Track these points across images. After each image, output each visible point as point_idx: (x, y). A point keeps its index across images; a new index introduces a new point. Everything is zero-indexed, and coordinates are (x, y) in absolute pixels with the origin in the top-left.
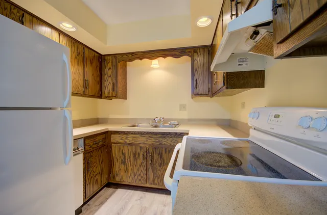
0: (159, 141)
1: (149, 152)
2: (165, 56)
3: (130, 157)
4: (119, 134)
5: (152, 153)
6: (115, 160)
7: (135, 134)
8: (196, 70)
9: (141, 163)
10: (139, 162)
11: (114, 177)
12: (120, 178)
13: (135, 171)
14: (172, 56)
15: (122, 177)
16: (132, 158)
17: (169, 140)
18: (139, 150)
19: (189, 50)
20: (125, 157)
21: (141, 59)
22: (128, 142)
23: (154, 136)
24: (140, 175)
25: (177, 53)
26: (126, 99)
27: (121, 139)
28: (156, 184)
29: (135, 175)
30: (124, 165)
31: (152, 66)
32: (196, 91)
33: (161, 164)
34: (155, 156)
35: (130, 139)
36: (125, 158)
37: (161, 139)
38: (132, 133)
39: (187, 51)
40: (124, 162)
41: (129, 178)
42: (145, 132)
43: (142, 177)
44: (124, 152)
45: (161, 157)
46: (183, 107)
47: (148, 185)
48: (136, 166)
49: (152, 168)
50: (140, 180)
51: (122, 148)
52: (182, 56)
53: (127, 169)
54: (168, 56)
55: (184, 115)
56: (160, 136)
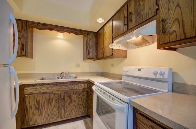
0: (69, 88)
1: (61, 96)
2: (69, 32)
3: (44, 103)
4: (34, 86)
5: (63, 97)
6: (29, 108)
7: (49, 85)
8: (89, 44)
9: (55, 105)
10: (53, 105)
11: (27, 123)
12: (34, 121)
13: (49, 112)
14: (74, 33)
15: (36, 121)
16: (46, 103)
17: (76, 86)
18: (52, 96)
19: (85, 32)
20: (39, 103)
21: (51, 30)
22: (42, 91)
23: (65, 84)
24: (53, 114)
25: (78, 32)
26: (32, 58)
27: (36, 90)
28: (66, 117)
29: (49, 115)
30: (38, 110)
31: (58, 37)
32: (88, 56)
33: (70, 103)
34: (66, 98)
35: (44, 89)
36: (39, 105)
37: (70, 86)
38: (46, 85)
39: (84, 32)
40: (38, 108)
41: (43, 119)
42: (57, 83)
43: (55, 115)
44: (38, 100)
45: (70, 98)
46: (78, 65)
47: (60, 120)
48: (49, 109)
49: (63, 107)
50: (53, 118)
51: (36, 97)
52: (81, 35)
53: (41, 113)
54: (72, 33)
55: (79, 70)
56: (70, 84)
